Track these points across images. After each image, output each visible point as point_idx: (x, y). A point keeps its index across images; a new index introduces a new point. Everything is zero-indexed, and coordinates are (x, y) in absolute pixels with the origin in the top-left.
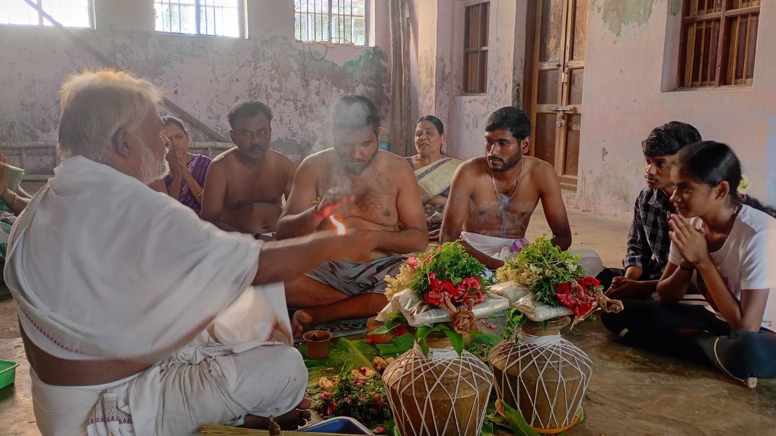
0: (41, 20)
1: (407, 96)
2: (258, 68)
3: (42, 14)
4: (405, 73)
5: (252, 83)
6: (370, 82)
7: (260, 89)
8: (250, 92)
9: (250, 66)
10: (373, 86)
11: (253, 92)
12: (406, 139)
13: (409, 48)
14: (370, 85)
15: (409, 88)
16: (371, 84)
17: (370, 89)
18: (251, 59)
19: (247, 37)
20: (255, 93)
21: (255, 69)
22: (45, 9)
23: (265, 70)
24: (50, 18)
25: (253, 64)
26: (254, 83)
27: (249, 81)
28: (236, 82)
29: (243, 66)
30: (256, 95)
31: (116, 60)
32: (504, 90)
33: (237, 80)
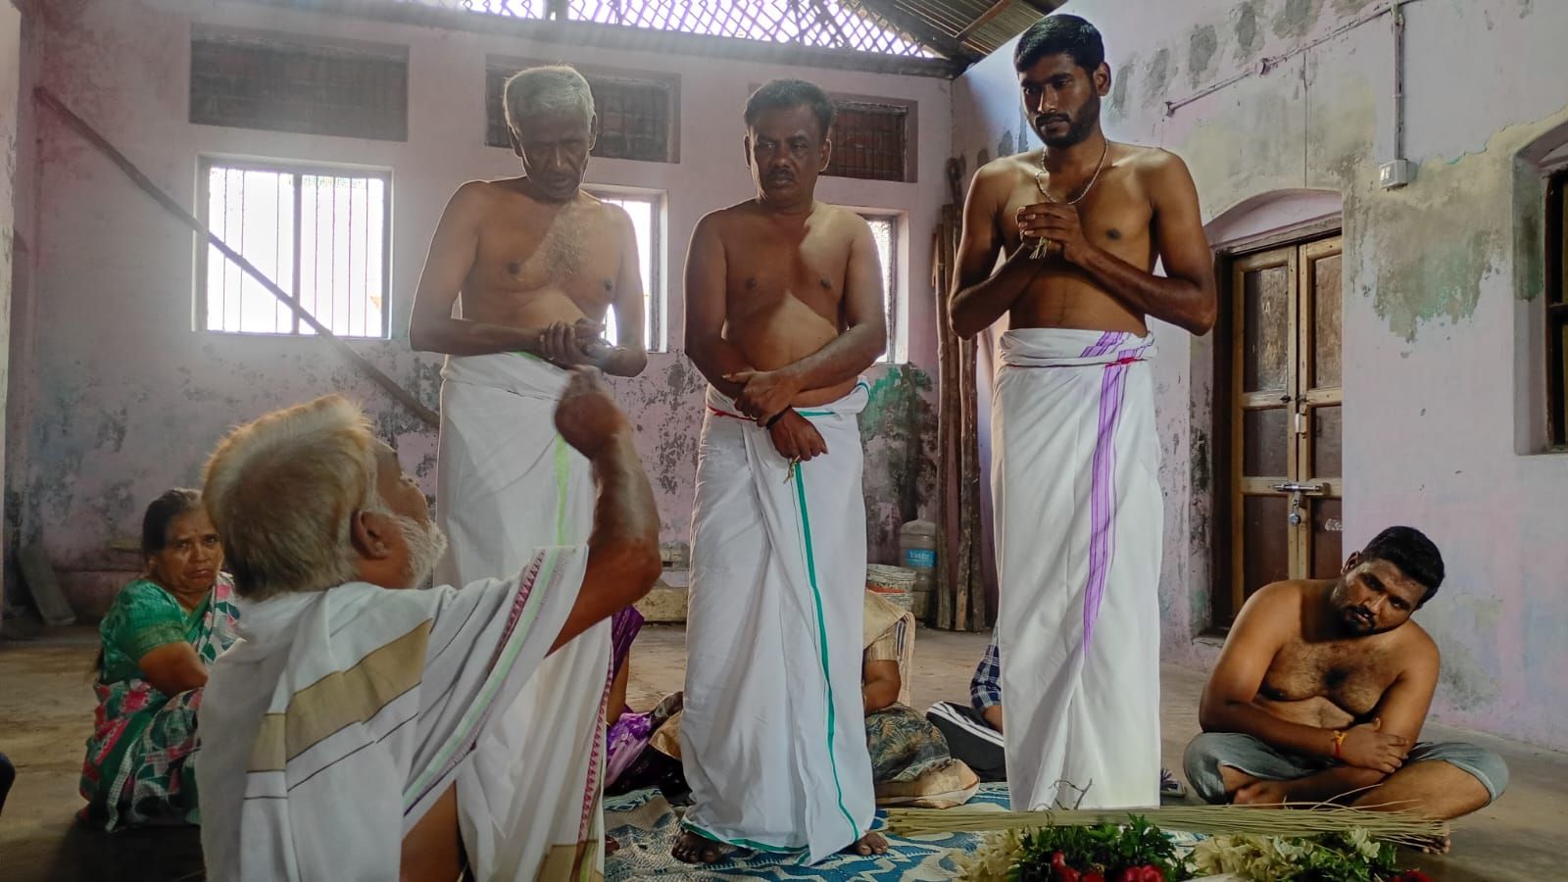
0: (296, 324)
1: (970, 458)
2: (679, 405)
3: (299, 313)
4: (967, 414)
5: (666, 434)
6: (896, 430)
7: (680, 446)
8: (664, 450)
9: (664, 401)
10: (903, 440)
11: (668, 451)
12: (970, 543)
13: (974, 367)
14: (897, 437)
15: (975, 442)
16: (897, 434)
17: (897, 444)
18: (667, 389)
19: (663, 348)
20: (673, 453)
21: (675, 407)
22: (305, 303)
23: (693, 408)
24: (312, 321)
25: (670, 398)
26: (672, 432)
27: (661, 430)
28: (637, 432)
29: (651, 401)
30: (675, 456)
31: (418, 393)
32: (1172, 449)
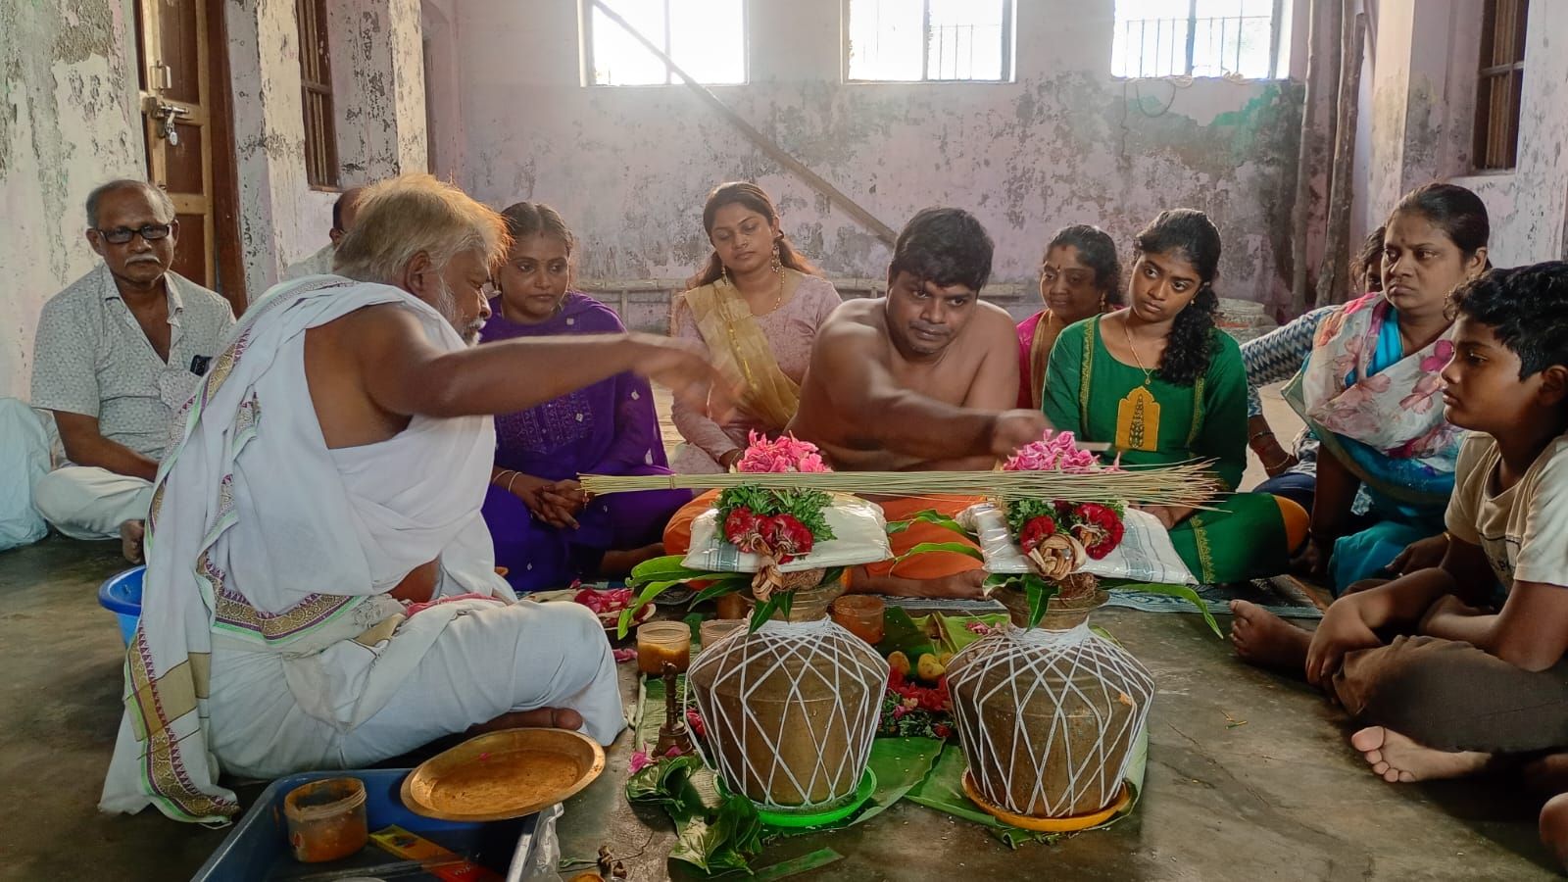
0: (669, 76)
1: (1342, 183)
2: (1027, 137)
3: (671, 68)
4: (1343, 133)
5: (1014, 168)
6: (1272, 154)
7: (1029, 180)
8: (1012, 184)
9: (1012, 133)
10: (1279, 165)
11: (1016, 185)
12: (1333, 276)
13: (1357, 81)
14: (1269, 163)
15: (1350, 165)
16: (1273, 159)
17: (1270, 170)
18: (1015, 121)
19: (1012, 79)
20: (1021, 187)
21: (1023, 140)
22: (675, 59)
23: (1042, 140)
24: (682, 74)
25: (1018, 131)
26: (1020, 166)
27: (1008, 163)
28: (983, 166)
29: (1000, 134)
30: (1023, 190)
31: (775, 136)
32: (1552, 161)
33: (987, 163)
